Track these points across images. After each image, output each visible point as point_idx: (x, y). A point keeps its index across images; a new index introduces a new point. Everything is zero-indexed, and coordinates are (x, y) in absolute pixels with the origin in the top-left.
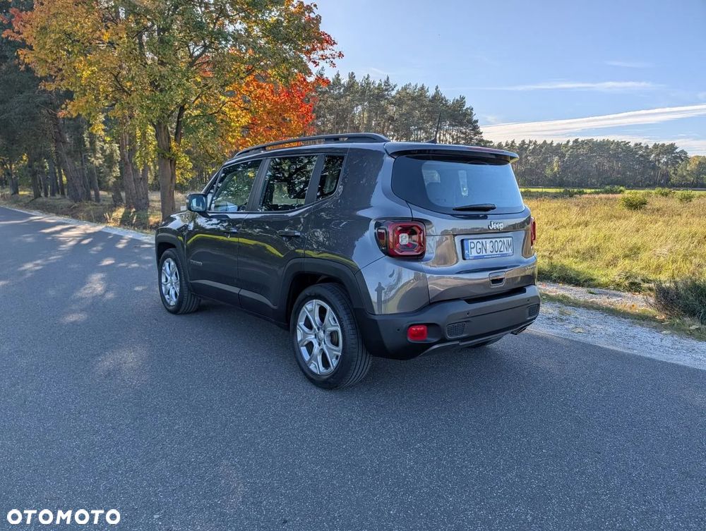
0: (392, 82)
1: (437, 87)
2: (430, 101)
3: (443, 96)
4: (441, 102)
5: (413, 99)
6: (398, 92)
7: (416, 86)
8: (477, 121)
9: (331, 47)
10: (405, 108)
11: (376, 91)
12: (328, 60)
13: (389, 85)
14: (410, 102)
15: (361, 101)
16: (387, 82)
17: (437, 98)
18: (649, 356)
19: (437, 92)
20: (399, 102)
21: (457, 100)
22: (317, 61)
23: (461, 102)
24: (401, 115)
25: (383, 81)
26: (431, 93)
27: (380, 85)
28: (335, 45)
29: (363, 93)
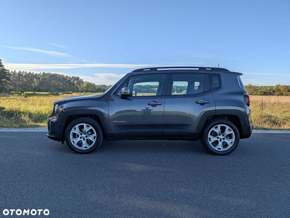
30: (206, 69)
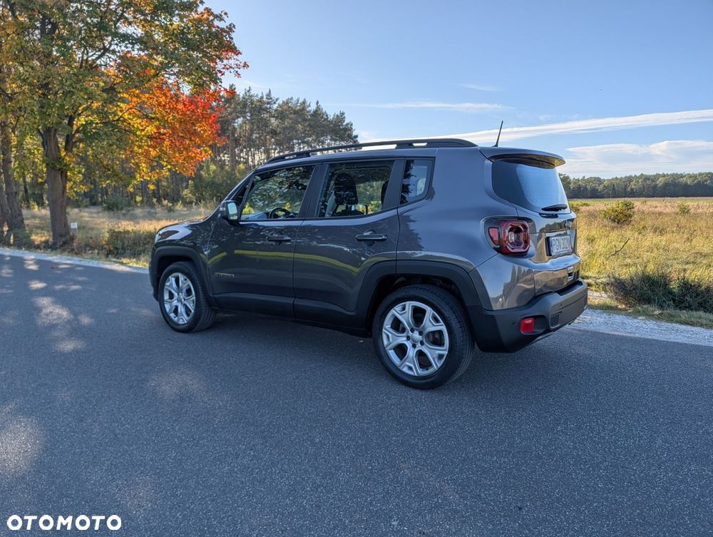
0: (274, 95)
1: (318, 103)
2: (312, 115)
3: (324, 111)
4: (322, 117)
5: (295, 112)
6: (280, 106)
7: (298, 100)
8: (356, 137)
9: (235, 57)
10: (287, 123)
11: (258, 104)
12: (232, 70)
13: (271, 98)
14: (292, 116)
15: (243, 113)
16: (269, 95)
17: (317, 113)
18: (650, 337)
19: (318, 108)
20: (281, 115)
21: (337, 116)
22: (223, 70)
23: (341, 118)
24: (284, 129)
25: (264, 94)
26: (313, 108)
27: (262, 97)
28: (240, 55)
29: (245, 105)
30: (415, 145)
